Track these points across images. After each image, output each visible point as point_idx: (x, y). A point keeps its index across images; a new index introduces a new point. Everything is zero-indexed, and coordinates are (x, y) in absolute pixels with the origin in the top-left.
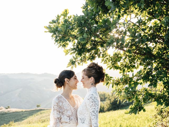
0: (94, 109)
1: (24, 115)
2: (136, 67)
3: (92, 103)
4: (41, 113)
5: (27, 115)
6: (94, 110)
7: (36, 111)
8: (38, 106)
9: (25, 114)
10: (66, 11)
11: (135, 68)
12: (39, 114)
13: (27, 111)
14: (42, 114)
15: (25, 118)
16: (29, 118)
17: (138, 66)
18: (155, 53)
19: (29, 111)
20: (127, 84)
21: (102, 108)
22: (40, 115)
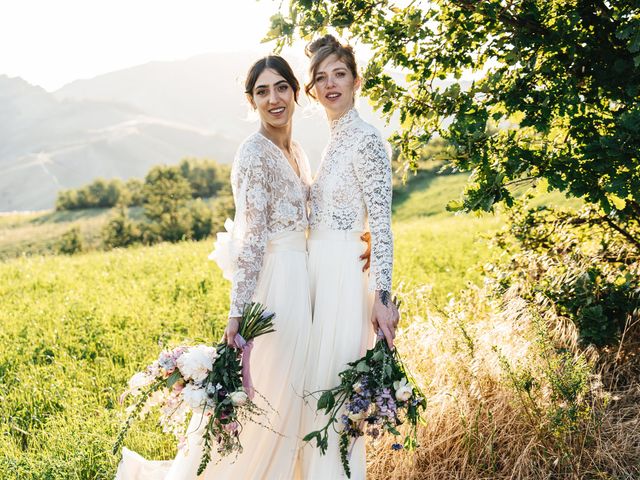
0: (381, 181)
2: (476, 64)
3: (373, 165)
6: (379, 185)
11: (473, 67)
17: (482, 59)
18: (552, 22)
20: (450, 113)
21: (203, 223)
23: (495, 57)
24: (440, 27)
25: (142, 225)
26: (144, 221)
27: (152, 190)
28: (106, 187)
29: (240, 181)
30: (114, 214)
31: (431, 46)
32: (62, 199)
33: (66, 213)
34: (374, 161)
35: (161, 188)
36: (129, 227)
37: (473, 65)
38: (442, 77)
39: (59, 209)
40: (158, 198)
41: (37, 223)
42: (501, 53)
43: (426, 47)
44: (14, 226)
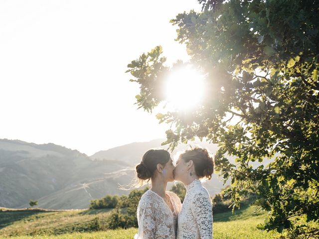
0: (204, 218)
1: (5, 219)
2: (270, 155)
3: (200, 209)
4: (37, 217)
5: (10, 218)
6: (204, 220)
7: (28, 212)
8: (32, 204)
9: (7, 217)
10: (158, 48)
11: (268, 156)
12: (32, 218)
13: (11, 211)
14: (39, 220)
15: (6, 224)
16: (13, 224)
17: (273, 152)
19: (14, 211)
22: (35, 220)
23: (280, 152)
24: (253, 135)
25: (126, 216)
26: (127, 215)
27: (131, 201)
28: (112, 199)
29: (140, 215)
30: (114, 211)
31: (247, 145)
32: (92, 204)
33: (94, 210)
34: (200, 207)
35: (135, 200)
36: (121, 217)
37: (268, 155)
38: (253, 161)
39: (91, 208)
40: (134, 205)
41: (81, 215)
42: (283, 149)
43: (245, 146)
44: (71, 216)
